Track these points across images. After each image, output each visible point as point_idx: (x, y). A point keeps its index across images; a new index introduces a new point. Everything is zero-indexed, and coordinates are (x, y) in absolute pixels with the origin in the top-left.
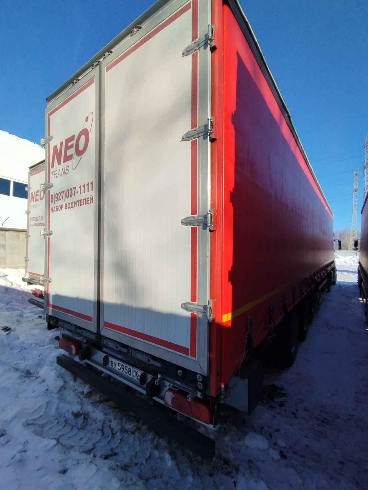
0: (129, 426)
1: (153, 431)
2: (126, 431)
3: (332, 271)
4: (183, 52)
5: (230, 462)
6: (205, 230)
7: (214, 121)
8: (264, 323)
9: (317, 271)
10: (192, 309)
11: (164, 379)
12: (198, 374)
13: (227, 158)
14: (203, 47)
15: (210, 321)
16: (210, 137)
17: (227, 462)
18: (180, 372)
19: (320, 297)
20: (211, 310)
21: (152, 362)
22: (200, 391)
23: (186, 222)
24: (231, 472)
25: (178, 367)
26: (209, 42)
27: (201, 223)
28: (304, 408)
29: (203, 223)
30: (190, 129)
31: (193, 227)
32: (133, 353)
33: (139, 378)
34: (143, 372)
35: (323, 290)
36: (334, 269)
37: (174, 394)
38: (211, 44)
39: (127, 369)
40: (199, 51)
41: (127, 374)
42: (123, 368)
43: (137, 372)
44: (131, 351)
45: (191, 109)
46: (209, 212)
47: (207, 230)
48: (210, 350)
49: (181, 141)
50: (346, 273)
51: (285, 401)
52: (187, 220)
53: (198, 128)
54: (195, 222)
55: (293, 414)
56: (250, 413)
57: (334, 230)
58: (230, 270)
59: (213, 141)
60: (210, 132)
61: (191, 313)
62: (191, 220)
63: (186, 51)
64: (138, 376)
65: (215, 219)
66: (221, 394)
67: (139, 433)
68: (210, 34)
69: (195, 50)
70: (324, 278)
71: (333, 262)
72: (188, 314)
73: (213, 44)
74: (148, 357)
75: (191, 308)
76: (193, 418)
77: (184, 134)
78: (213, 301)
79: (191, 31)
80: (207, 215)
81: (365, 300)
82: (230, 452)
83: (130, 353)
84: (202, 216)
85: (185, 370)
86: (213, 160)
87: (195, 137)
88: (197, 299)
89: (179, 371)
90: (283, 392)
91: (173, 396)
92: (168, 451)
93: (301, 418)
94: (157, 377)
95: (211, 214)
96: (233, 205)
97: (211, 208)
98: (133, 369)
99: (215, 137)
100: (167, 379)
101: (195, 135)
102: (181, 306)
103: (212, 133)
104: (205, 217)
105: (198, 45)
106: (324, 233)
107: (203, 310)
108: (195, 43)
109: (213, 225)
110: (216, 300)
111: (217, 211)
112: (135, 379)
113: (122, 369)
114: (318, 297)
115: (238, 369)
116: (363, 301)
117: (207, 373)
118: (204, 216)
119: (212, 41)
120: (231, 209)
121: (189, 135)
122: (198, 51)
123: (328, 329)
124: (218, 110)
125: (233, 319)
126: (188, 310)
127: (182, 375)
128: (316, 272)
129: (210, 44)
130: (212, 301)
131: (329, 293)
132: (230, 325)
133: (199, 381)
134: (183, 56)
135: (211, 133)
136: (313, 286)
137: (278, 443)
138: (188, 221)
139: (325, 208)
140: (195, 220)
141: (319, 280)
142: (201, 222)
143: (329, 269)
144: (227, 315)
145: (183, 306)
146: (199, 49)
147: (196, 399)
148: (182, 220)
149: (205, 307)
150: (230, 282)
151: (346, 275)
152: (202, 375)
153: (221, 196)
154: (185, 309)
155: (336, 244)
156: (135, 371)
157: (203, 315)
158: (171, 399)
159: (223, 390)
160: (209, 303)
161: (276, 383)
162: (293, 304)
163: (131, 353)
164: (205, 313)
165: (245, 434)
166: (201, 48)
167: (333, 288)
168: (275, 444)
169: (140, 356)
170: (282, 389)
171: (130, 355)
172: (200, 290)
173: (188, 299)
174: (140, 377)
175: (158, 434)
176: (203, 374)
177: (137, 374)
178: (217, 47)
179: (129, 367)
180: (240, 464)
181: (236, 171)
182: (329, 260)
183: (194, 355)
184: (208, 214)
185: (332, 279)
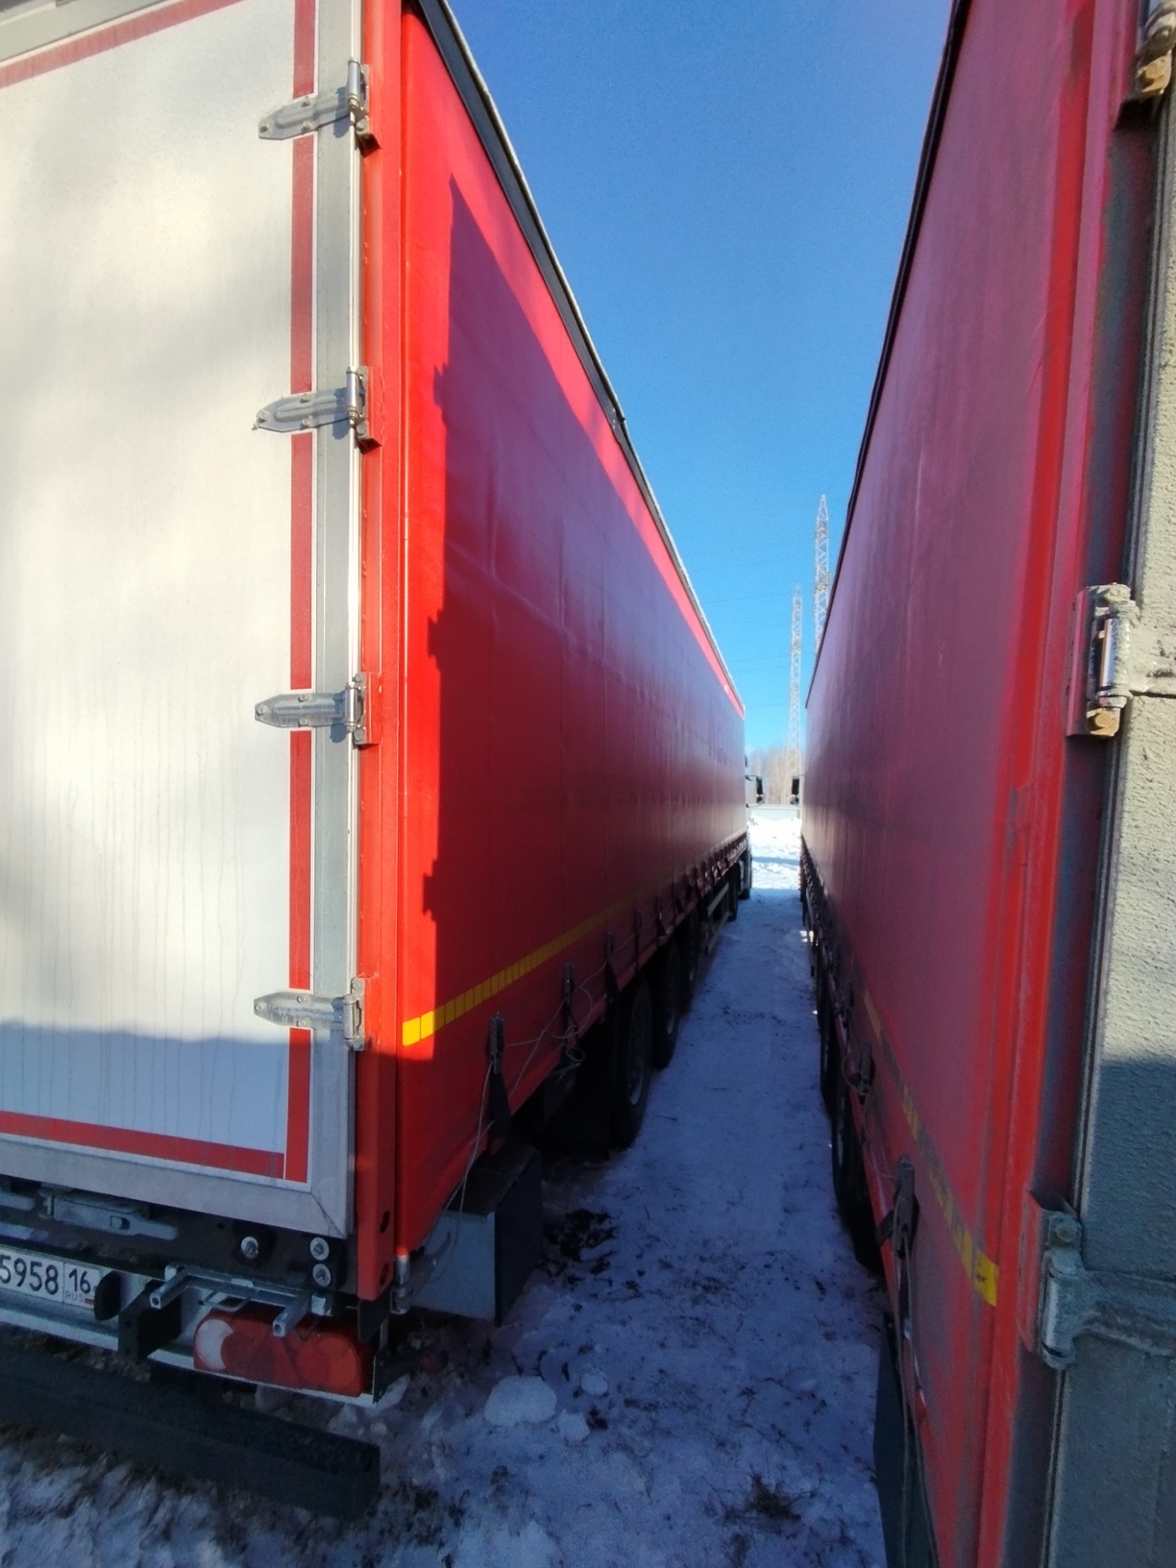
0: (48, 1490)
1: (153, 1479)
2: (36, 1514)
3: (741, 863)
4: (263, 125)
5: (436, 1494)
6: (338, 744)
7: (369, 382)
8: (543, 1031)
9: (703, 864)
10: (293, 1013)
11: (188, 1279)
12: (313, 1236)
13: (419, 512)
14: (331, 126)
15: (356, 1047)
16: (356, 435)
17: (425, 1499)
18: (250, 1244)
19: (711, 935)
20: (360, 1010)
21: (140, 1227)
22: (322, 1292)
23: (272, 713)
24: (439, 1529)
25: (243, 1228)
26: (352, 117)
27: (326, 719)
28: (661, 1261)
29: (334, 719)
30: (287, 393)
31: (299, 733)
32: (60, 1209)
33: (92, 1295)
34: (107, 1271)
35: (718, 915)
36: (745, 857)
37: (230, 1324)
38: (359, 125)
39: (41, 1271)
40: (319, 136)
41: (43, 1293)
42: (23, 1274)
43: (84, 1274)
44: (48, 1203)
45: (289, 322)
46: (352, 684)
47: (347, 743)
48: (357, 1146)
49: (255, 428)
50: (776, 865)
51: (611, 1253)
52: (277, 706)
53: (318, 395)
54: (304, 715)
55: (632, 1285)
56: (499, 1320)
57: (749, 750)
58: (429, 872)
59: (367, 446)
60: (354, 415)
61: (292, 1030)
62: (289, 708)
63: (273, 122)
64: (88, 1291)
65: (372, 706)
66: (395, 1283)
67: (94, 1503)
68: (355, 90)
69: (305, 130)
70: (721, 881)
71: (743, 837)
72: (280, 1032)
73: (367, 127)
74: (126, 1211)
75: (289, 1010)
76: (301, 1388)
77: (266, 405)
78: (366, 982)
79: (292, 61)
80: (343, 692)
81: (812, 934)
82: (437, 1462)
83: (46, 1208)
84: (328, 696)
85: (268, 1235)
86: (366, 509)
87: (303, 422)
88: (312, 979)
89: (247, 1242)
90: (606, 1225)
91: (230, 1331)
92: (213, 1533)
93: (652, 1292)
94: (163, 1277)
95: (359, 691)
96: (440, 665)
97: (362, 670)
98: (65, 1267)
99: (373, 437)
100: (201, 1279)
101: (306, 416)
102: (253, 1010)
103: (363, 420)
104: (340, 699)
105: (316, 116)
106: (722, 757)
107: (330, 1013)
108: (305, 105)
109: (367, 726)
110: (376, 975)
111: (381, 681)
112: (76, 1303)
113: (15, 1279)
114: (707, 934)
115: (456, 1192)
116: (808, 937)
117: (347, 1227)
118: (336, 694)
119: (363, 117)
120: (434, 676)
121: (283, 411)
122: (315, 134)
123: (729, 1022)
124: (384, 347)
125: (441, 1035)
126: (281, 1021)
127: (257, 1252)
128: (698, 867)
129: (355, 125)
130: (363, 980)
131: (732, 923)
132: (429, 1052)
133: (318, 1262)
134: (261, 138)
135: (358, 421)
136: (691, 906)
137: (584, 1387)
138: (279, 709)
139: (722, 688)
140: (304, 707)
141: (708, 888)
142: (325, 713)
143: (733, 856)
144: (418, 1019)
145: (263, 1005)
146: (319, 128)
147: (309, 1321)
148: (257, 707)
149: (339, 1004)
150: (429, 914)
151: (775, 870)
152: (327, 1239)
153: (396, 632)
154: (269, 1019)
155: (750, 787)
156: (74, 1273)
157: (332, 1031)
158: (221, 1343)
159: (403, 1270)
160: (352, 987)
161: (589, 1203)
162: (635, 964)
163: (49, 1209)
164: (340, 1022)
165: (487, 1389)
166: (325, 128)
167: (743, 907)
168: (578, 1393)
169: (87, 1216)
170: (603, 1217)
171: (43, 1217)
172: (322, 947)
173: (281, 981)
174: (98, 1289)
175: (175, 1481)
176: (334, 1234)
177: (83, 1281)
178: (379, 142)
179: (46, 1262)
180: (467, 1492)
181: (450, 558)
182: (733, 832)
183: (298, 1172)
184: (348, 688)
185: (742, 883)
